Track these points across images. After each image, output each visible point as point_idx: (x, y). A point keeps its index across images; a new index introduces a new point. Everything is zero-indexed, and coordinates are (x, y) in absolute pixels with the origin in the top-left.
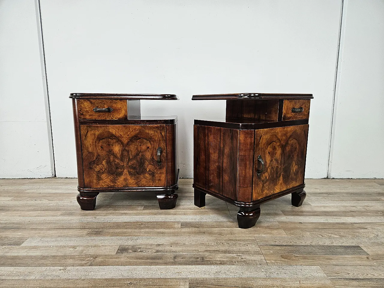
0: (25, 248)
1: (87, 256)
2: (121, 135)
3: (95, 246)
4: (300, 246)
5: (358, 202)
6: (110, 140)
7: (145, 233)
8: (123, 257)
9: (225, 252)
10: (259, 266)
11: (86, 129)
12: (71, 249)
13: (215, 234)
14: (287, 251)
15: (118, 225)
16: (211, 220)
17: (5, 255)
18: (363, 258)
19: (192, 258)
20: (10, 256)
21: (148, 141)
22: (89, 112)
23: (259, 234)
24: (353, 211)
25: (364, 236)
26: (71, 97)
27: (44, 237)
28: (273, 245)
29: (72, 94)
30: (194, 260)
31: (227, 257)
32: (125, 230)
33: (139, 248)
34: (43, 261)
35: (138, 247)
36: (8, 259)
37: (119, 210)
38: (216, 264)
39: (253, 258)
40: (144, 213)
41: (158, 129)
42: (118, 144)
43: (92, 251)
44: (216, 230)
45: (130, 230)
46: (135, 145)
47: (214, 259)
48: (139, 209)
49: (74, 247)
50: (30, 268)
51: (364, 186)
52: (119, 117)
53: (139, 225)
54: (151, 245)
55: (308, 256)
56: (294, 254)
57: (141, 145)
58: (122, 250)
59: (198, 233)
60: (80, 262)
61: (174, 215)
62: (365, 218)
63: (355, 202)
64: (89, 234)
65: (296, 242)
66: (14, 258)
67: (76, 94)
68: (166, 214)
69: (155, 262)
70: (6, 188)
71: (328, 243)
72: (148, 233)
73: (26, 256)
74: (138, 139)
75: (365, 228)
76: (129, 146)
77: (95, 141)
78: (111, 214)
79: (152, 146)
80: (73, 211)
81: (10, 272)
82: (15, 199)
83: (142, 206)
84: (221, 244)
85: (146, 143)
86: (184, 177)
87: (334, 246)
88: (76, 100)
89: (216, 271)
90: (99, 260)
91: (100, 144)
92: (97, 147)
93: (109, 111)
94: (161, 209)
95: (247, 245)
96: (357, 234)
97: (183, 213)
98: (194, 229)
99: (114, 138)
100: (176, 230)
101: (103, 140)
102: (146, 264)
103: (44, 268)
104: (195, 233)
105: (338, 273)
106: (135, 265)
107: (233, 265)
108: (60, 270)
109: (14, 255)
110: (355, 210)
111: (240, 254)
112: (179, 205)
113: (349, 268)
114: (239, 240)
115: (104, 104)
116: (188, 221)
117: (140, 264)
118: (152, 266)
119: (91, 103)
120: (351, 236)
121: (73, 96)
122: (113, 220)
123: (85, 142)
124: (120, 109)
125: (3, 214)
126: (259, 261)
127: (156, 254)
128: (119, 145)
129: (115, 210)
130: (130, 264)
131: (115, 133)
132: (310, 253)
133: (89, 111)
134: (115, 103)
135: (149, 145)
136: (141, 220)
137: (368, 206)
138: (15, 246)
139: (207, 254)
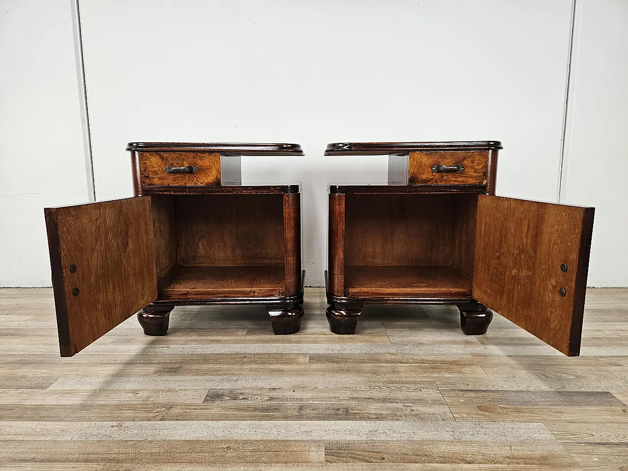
0: (55, 392)
1: (156, 405)
3: (168, 391)
4: (509, 391)
5: (605, 323)
7: (250, 370)
8: (216, 408)
9: (384, 400)
10: (441, 423)
12: (130, 395)
13: (367, 372)
14: (488, 400)
15: (205, 359)
16: (359, 351)
17: (22, 404)
18: (616, 411)
19: (328, 409)
20: (31, 405)
22: (158, 174)
23: (440, 373)
24: (597, 338)
25: (616, 377)
26: (128, 149)
27: (85, 376)
28: (464, 390)
29: (131, 144)
30: (333, 412)
31: (387, 409)
32: (218, 366)
33: (241, 394)
34: (83, 413)
35: (239, 391)
36: (27, 409)
37: (207, 336)
38: (368, 418)
39: (431, 410)
40: (249, 340)
43: (163, 398)
44: (367, 366)
45: (225, 367)
47: (366, 411)
48: (240, 333)
49: (135, 392)
50: (63, 423)
51: (614, 300)
52: (207, 181)
53: (241, 359)
54: (261, 389)
55: (522, 407)
56: (500, 404)
58: (214, 396)
59: (337, 370)
60: (145, 415)
61: (297, 343)
62: (618, 348)
63: (600, 323)
64: (159, 372)
65: (503, 385)
66: (36, 408)
67: (137, 143)
68: (284, 342)
69: (267, 416)
70: (22, 302)
71: (557, 388)
72: (256, 370)
73: (56, 405)
75: (619, 364)
78: (193, 341)
80: (131, 337)
81: (30, 430)
82: (37, 318)
83: (244, 329)
84: (377, 387)
86: (313, 286)
87: (566, 392)
88: (137, 153)
89: (370, 429)
90: (176, 411)
93: (190, 171)
94: (276, 334)
95: (421, 390)
96: (606, 374)
97: (312, 340)
98: (330, 365)
100: (302, 367)
102: (253, 418)
103: (85, 424)
104: (333, 371)
105: (576, 435)
106: (236, 420)
107: (397, 420)
108: (112, 426)
109: (36, 404)
110: (600, 337)
111: (409, 404)
112: (306, 328)
113: (593, 426)
114: (406, 383)
115: (183, 160)
116: (321, 352)
117: (244, 418)
118: (264, 422)
119: (162, 158)
120: (595, 377)
121: (133, 148)
122: (197, 350)
124: (209, 168)
125: (17, 341)
126: (441, 416)
127: (269, 402)
129: (200, 335)
130: (227, 418)
132: (526, 403)
133: (159, 172)
134: (201, 158)
136: (243, 351)
137: (622, 331)
138: (37, 390)
139: (353, 403)
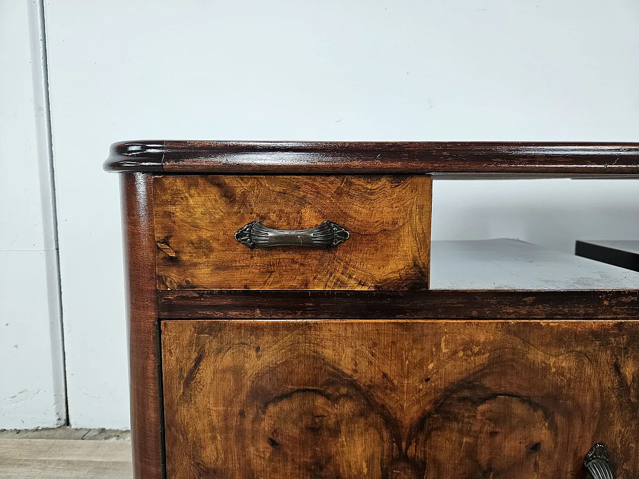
2: (385, 375)
6: (320, 401)
11: (190, 344)
21: (540, 413)
22: (211, 250)
26: (113, 166)
29: (121, 149)
41: (605, 344)
42: (368, 426)
46: (460, 432)
52: (379, 275)
57: (493, 434)
67: (144, 144)
74: (483, 400)
76: (428, 436)
77: (236, 409)
79: (560, 439)
85: (526, 424)
88: (140, 178)
91: (266, 425)
92: (248, 442)
93: (326, 241)
99: (344, 390)
101: (285, 405)
115: (303, 201)
119: (228, 195)
121: (129, 160)
123: (184, 413)
124: (389, 231)
128: (372, 430)
131: (351, 366)
133: (215, 245)
134: (366, 196)
135: (542, 434)
